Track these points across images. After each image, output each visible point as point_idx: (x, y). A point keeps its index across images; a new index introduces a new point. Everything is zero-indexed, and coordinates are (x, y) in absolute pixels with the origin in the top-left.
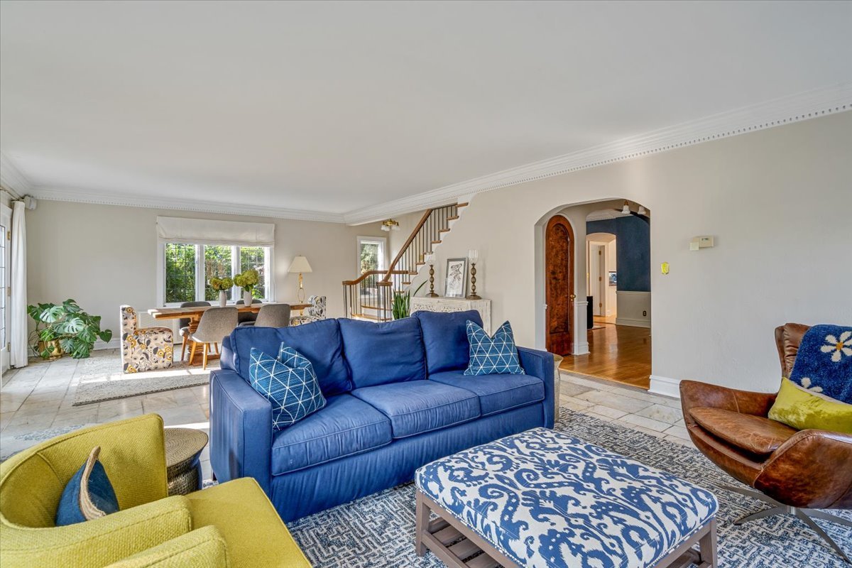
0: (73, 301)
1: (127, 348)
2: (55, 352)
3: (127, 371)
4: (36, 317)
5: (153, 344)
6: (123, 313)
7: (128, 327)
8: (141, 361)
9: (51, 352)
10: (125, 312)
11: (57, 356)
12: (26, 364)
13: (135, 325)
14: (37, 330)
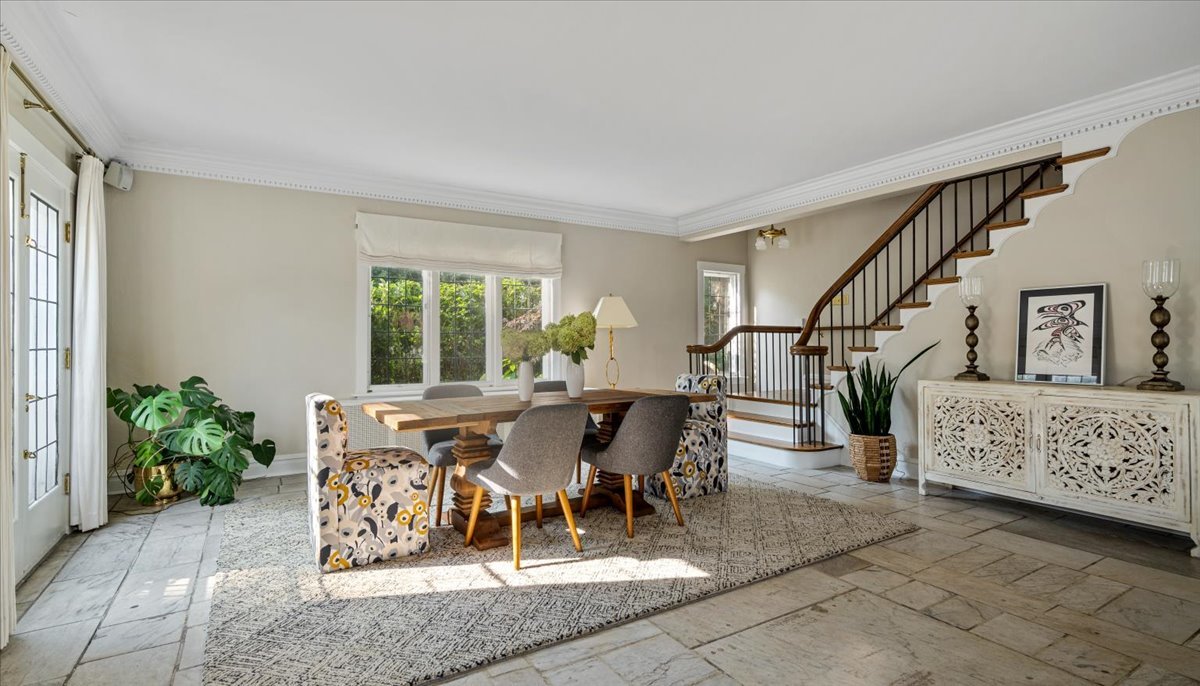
0: (201, 380)
1: (326, 507)
2: (166, 488)
3: (327, 567)
4: (126, 417)
5: (387, 496)
6: (318, 416)
7: (330, 452)
8: (361, 539)
9: (158, 490)
10: (324, 412)
11: (169, 498)
12: (103, 519)
13: (344, 446)
14: (130, 442)
